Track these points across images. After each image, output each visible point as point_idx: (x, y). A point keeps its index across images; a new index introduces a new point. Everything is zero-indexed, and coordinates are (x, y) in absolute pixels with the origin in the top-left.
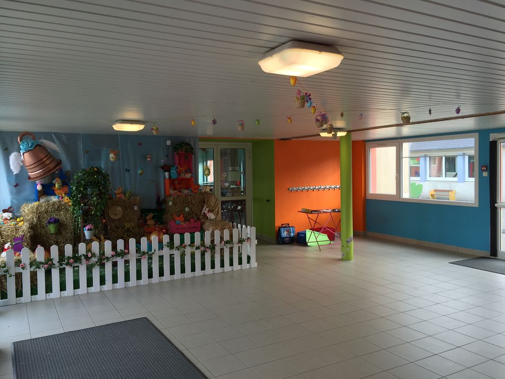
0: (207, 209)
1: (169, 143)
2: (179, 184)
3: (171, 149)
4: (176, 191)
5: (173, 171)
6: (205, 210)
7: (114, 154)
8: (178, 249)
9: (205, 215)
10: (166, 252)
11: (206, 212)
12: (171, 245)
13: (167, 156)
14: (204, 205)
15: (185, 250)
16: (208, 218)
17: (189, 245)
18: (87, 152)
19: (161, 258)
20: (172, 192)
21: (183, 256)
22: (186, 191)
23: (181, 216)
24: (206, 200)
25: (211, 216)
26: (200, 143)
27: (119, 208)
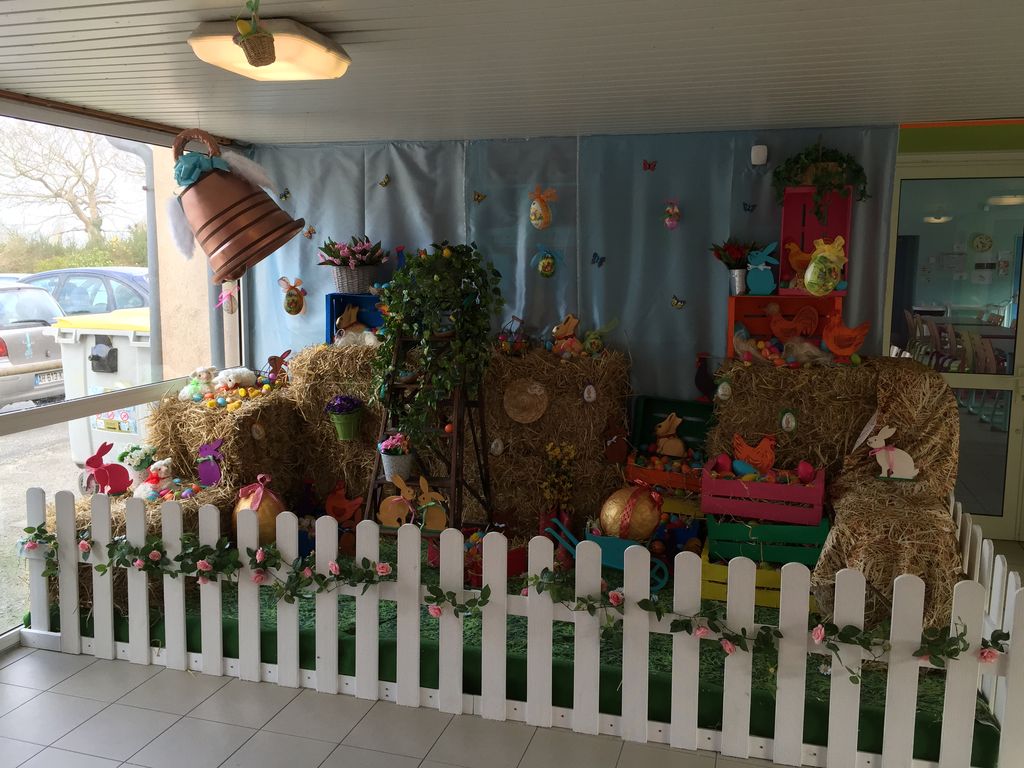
0: (888, 432)
1: (758, 155)
2: (787, 317)
3: (768, 178)
4: (761, 345)
5: (759, 266)
6: (876, 437)
7: (542, 201)
8: (592, 610)
9: (868, 456)
10: (538, 608)
11: (878, 442)
12: (561, 582)
13: (750, 208)
14: (872, 412)
15: (625, 618)
16: (879, 469)
17: (644, 605)
18: (479, 198)
19: (517, 628)
20: (743, 347)
21: (611, 642)
22: (804, 349)
23: (765, 444)
24: (882, 394)
25: (901, 465)
26: (900, 158)
27: (537, 389)
